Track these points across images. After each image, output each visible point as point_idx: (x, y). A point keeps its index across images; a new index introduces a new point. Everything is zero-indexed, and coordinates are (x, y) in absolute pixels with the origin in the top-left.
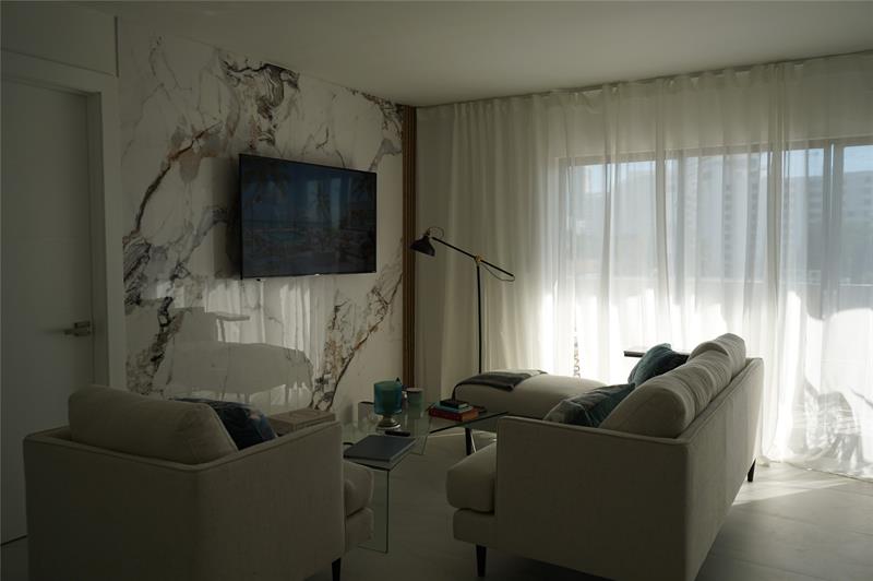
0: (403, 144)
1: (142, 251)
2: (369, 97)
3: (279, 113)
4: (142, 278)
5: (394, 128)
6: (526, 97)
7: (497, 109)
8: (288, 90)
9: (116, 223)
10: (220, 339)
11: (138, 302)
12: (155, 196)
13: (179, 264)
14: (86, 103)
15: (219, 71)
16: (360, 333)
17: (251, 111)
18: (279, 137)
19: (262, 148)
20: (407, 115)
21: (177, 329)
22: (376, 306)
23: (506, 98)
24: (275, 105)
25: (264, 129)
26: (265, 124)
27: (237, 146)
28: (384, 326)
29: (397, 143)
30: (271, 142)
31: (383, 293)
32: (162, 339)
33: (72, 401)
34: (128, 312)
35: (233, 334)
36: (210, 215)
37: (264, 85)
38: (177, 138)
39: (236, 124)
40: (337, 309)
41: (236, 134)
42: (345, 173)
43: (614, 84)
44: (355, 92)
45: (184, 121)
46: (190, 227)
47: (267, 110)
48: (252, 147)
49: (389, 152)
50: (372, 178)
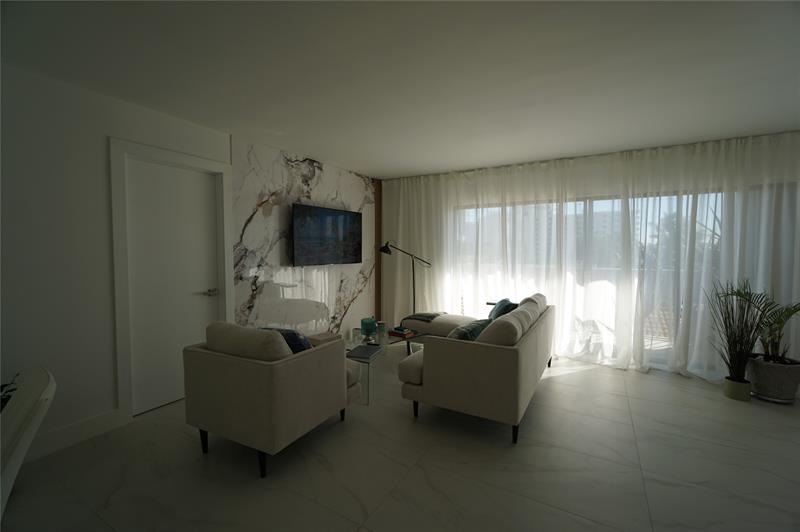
0: (375, 198)
1: (243, 252)
2: (358, 175)
3: (312, 183)
4: (243, 266)
5: (370, 193)
6: (437, 175)
7: (422, 182)
8: (317, 171)
9: (230, 239)
10: (282, 297)
11: (241, 278)
12: (250, 226)
13: (262, 259)
14: (215, 178)
15: (282, 162)
16: (354, 294)
17: (299, 181)
18: (313, 195)
19: (304, 200)
20: (377, 183)
21: (260, 292)
23: (427, 176)
24: (310, 179)
25: (305, 191)
26: (305, 188)
27: (292, 198)
28: (365, 290)
29: (372, 198)
30: (309, 197)
31: (366, 273)
32: (253, 297)
33: (208, 329)
34: (235, 284)
35: (288, 294)
36: (278, 235)
37: (305, 169)
38: (261, 195)
39: (291, 188)
40: (342, 282)
41: (291, 193)
42: (346, 213)
43: (481, 169)
44: (350, 172)
45: (265, 186)
46: (267, 240)
47: (307, 181)
48: (299, 200)
49: (368, 202)
50: (359, 215)
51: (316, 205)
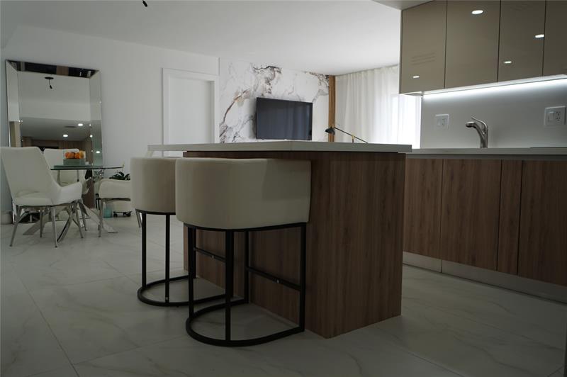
0: (329, 91)
1: (225, 128)
2: (312, 74)
3: (273, 83)
4: (225, 136)
5: (325, 86)
8: (277, 74)
9: (218, 120)
12: (229, 112)
13: (236, 133)
14: (211, 83)
15: (251, 70)
17: (263, 82)
18: (273, 93)
19: (267, 96)
20: (331, 79)
24: (271, 80)
25: (267, 88)
26: (268, 87)
27: (258, 94)
29: (326, 91)
30: (270, 93)
36: (247, 118)
37: (268, 73)
38: (237, 93)
39: (257, 88)
41: (257, 91)
44: (306, 72)
45: (239, 87)
46: (240, 121)
47: (269, 82)
48: (263, 95)
49: (321, 95)
50: (311, 105)
51: (276, 98)
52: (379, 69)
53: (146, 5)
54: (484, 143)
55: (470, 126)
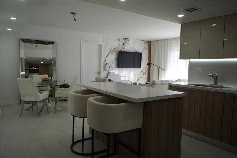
0: (149, 47)
1: (106, 64)
2: (142, 40)
3: (125, 45)
4: (106, 67)
5: (147, 46)
7: (163, 42)
8: (127, 41)
9: (103, 60)
10: (121, 79)
11: (105, 70)
12: (107, 57)
13: (110, 66)
14: (100, 46)
15: (117, 40)
16: (139, 78)
17: (121, 44)
18: (126, 48)
19: (123, 50)
20: (150, 43)
21: (110, 74)
22: (143, 74)
24: (125, 43)
26: (123, 46)
27: (119, 50)
28: (143, 77)
29: (147, 47)
30: (124, 49)
31: (143, 72)
32: (108, 75)
36: (115, 59)
37: (123, 41)
38: (111, 49)
41: (119, 48)
42: (137, 53)
44: (139, 40)
45: (112, 47)
46: (112, 61)
47: (124, 44)
48: (121, 50)
49: (145, 49)
50: (141, 53)
51: (127, 51)
52: (170, 39)
53: (75, 20)
54: (216, 83)
55: (210, 76)
